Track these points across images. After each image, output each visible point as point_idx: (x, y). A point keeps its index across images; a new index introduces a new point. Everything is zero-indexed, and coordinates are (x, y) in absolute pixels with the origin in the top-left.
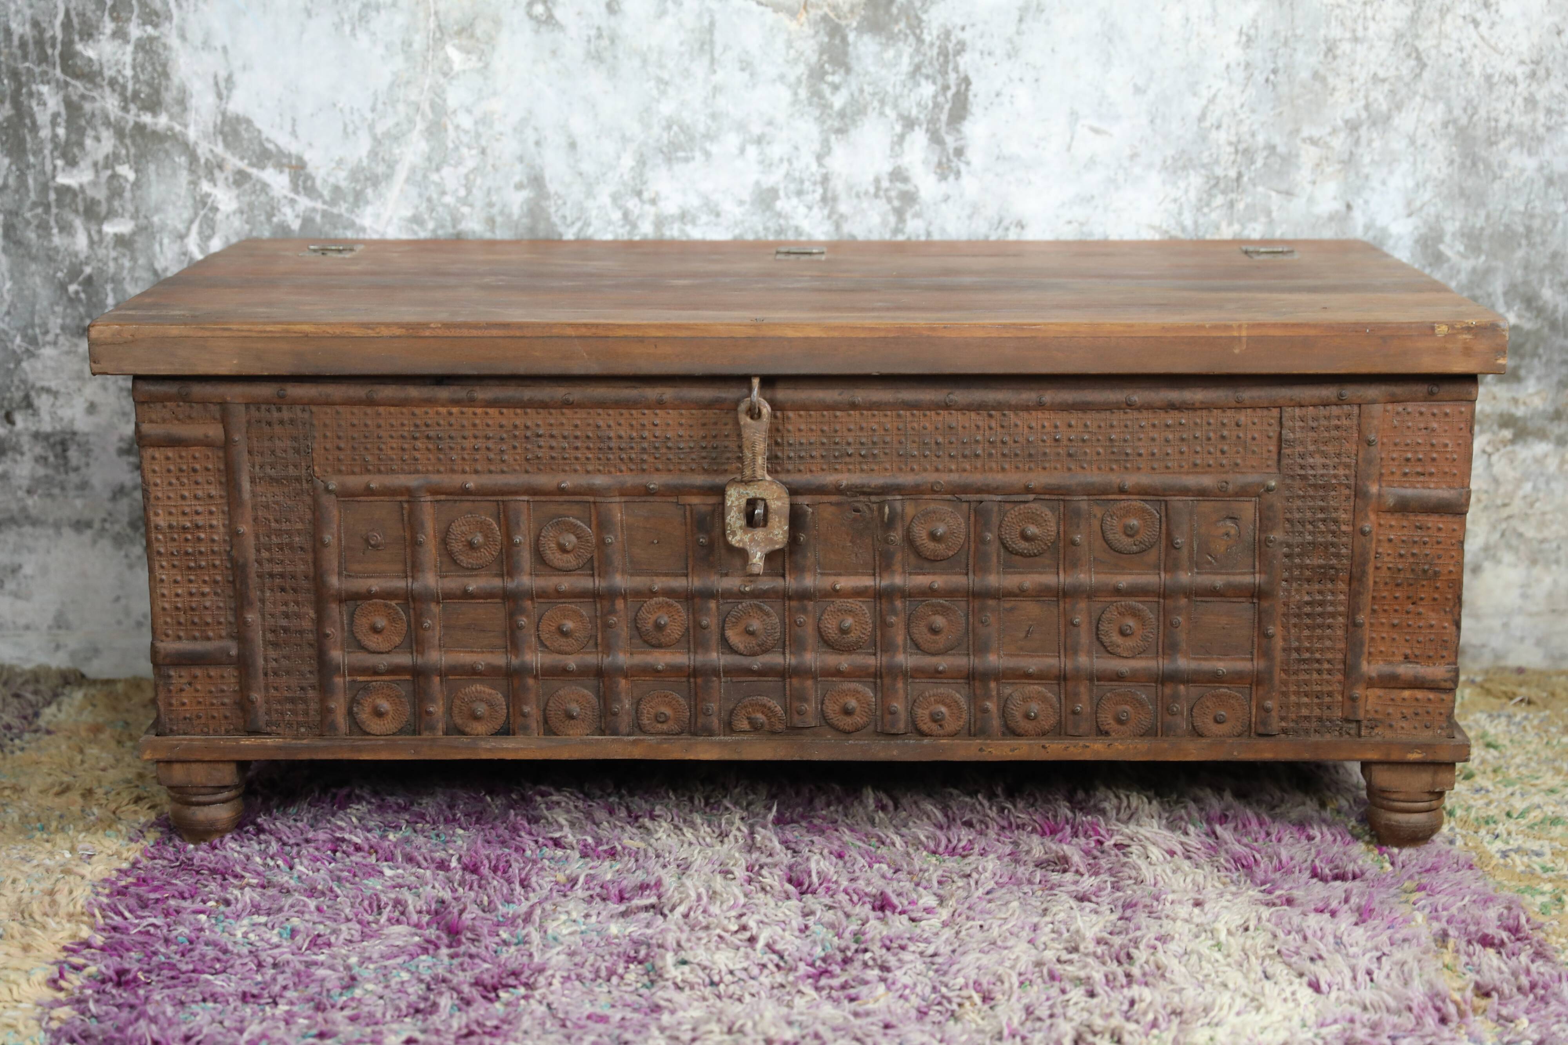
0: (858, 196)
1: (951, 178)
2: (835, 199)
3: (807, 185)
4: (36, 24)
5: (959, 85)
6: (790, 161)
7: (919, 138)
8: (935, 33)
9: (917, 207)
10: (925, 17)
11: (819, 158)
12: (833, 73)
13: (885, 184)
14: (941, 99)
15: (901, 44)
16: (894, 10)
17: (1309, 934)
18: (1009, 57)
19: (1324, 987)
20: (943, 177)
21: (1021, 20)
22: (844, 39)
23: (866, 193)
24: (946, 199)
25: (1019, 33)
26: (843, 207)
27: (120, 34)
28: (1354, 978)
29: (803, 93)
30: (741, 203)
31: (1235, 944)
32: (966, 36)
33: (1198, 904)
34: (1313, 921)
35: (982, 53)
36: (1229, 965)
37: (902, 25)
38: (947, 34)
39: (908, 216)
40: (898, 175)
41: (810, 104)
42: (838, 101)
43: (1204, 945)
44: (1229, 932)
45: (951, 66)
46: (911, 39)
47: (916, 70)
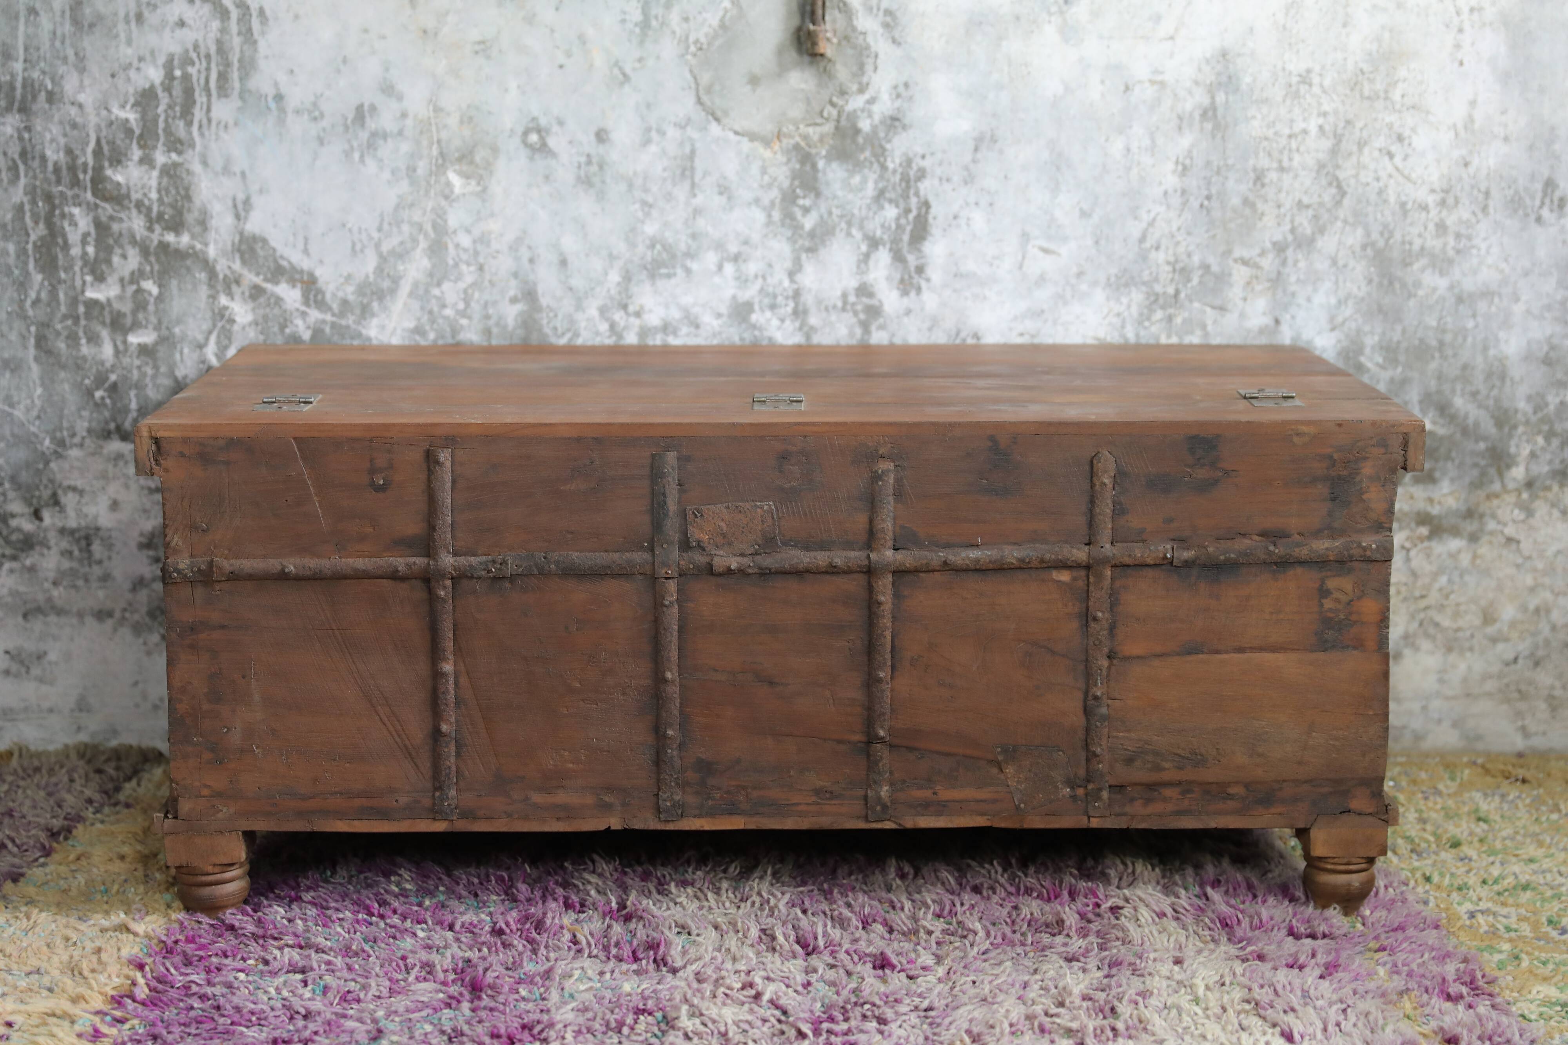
0: (827, 309)
1: (913, 294)
2: (805, 312)
3: (780, 300)
4: (69, 152)
5: (919, 209)
6: (764, 278)
7: (883, 257)
8: (897, 161)
9: (881, 320)
10: (888, 146)
11: (791, 275)
12: (804, 197)
13: (852, 299)
14: (903, 221)
15: (866, 171)
16: (860, 140)
17: (1279, 988)
18: (966, 183)
19: (1297, 1037)
20: (905, 293)
21: (976, 149)
22: (814, 166)
23: (835, 307)
24: (908, 312)
25: (974, 161)
26: (813, 320)
27: (147, 161)
28: (1325, 1030)
29: (776, 215)
30: (719, 315)
31: (1213, 999)
32: (926, 163)
33: (1178, 962)
34: (1282, 976)
35: (941, 179)
36: (1208, 1017)
37: (867, 153)
38: (909, 162)
39: (873, 328)
40: (864, 290)
41: (783, 225)
42: (809, 223)
43: (1183, 999)
44: (1207, 988)
45: (912, 192)
46: (876, 166)
47: (880, 195)
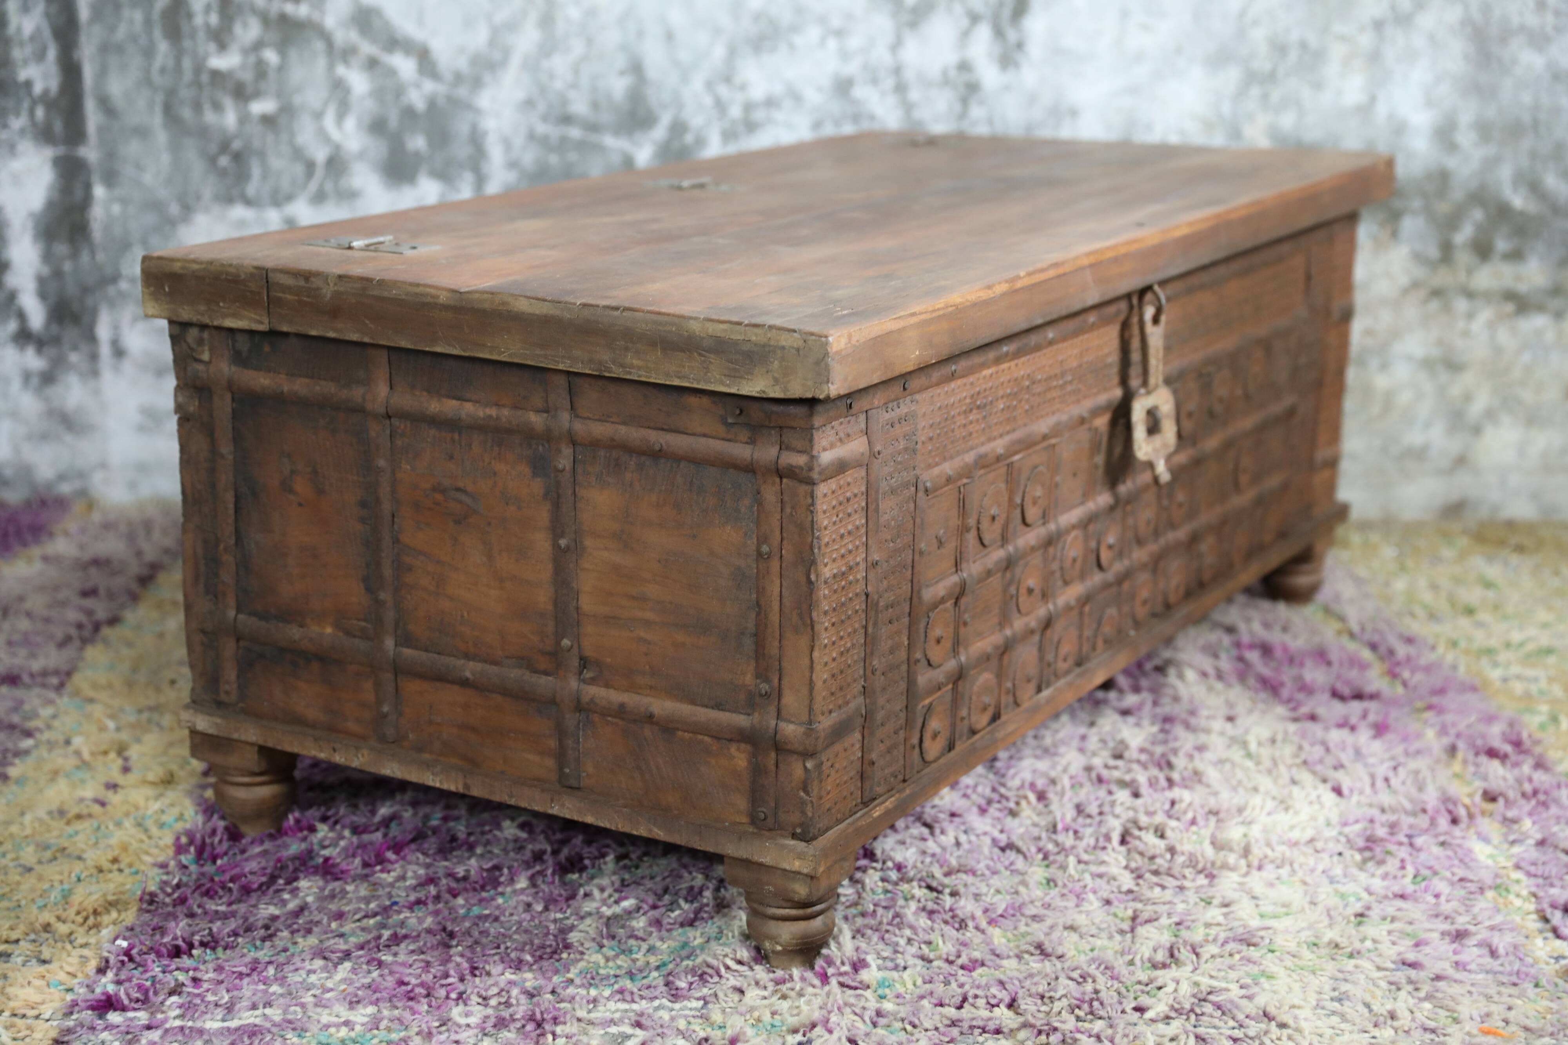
0: (927, 85)
1: (1012, 69)
2: (906, 88)
3: (881, 74)
6: (866, 52)
7: (983, 33)
9: (979, 97)
11: (893, 49)
17: (1332, 745)
19: (1345, 791)
20: (1004, 68)
23: (935, 83)
24: (1007, 88)
26: (913, 95)
28: (1373, 785)
30: (821, 89)
31: (1265, 753)
33: (1230, 719)
34: (1336, 736)
36: (1259, 772)
39: (973, 103)
40: (964, 66)
43: (1236, 754)
44: (1260, 744)
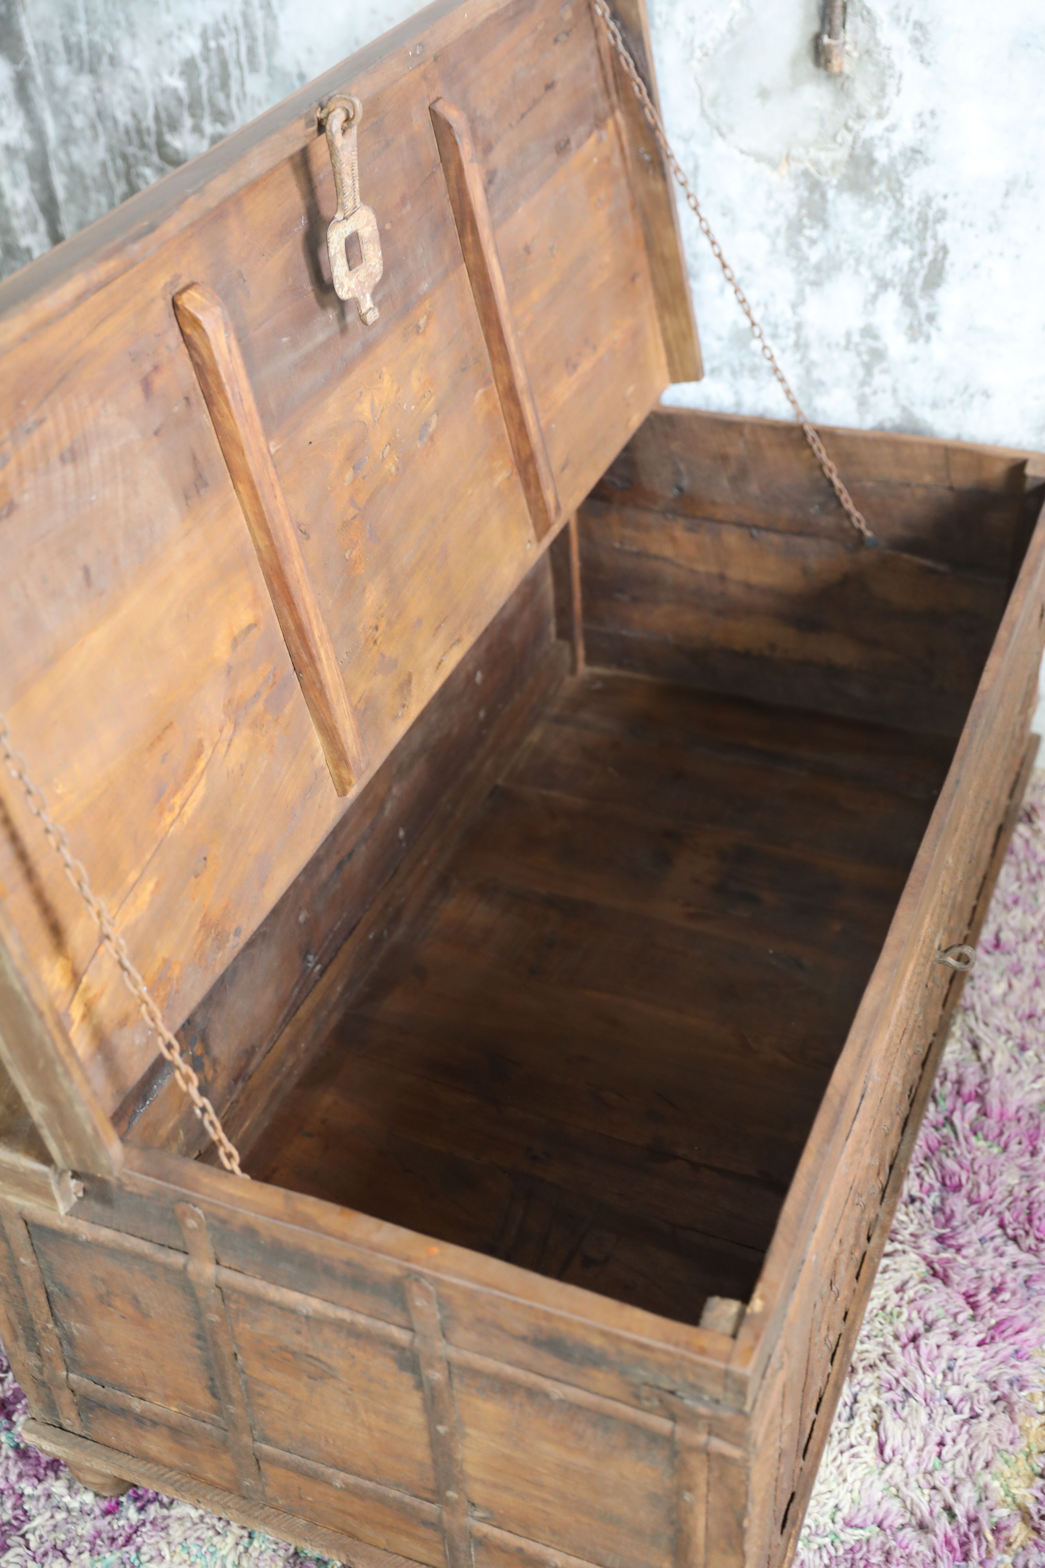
0: (829, 346)
1: (921, 341)
2: (807, 346)
3: (781, 330)
4: (134, 115)
5: (936, 253)
6: (766, 306)
7: (892, 300)
8: (916, 199)
9: (885, 365)
10: (906, 181)
11: (794, 306)
12: (811, 228)
13: (856, 338)
14: (917, 265)
15: (880, 206)
16: (876, 171)
18: (991, 230)
20: (913, 339)
21: (1007, 194)
22: (823, 196)
23: (837, 345)
24: (915, 360)
25: (1003, 207)
26: (814, 355)
27: (197, 129)
29: (781, 243)
30: (720, 338)
32: (947, 204)
35: (963, 224)
37: (883, 187)
38: (929, 201)
39: (876, 370)
40: (868, 332)
41: (788, 254)
42: (815, 255)
45: (929, 234)
46: (891, 202)
47: (894, 233)
